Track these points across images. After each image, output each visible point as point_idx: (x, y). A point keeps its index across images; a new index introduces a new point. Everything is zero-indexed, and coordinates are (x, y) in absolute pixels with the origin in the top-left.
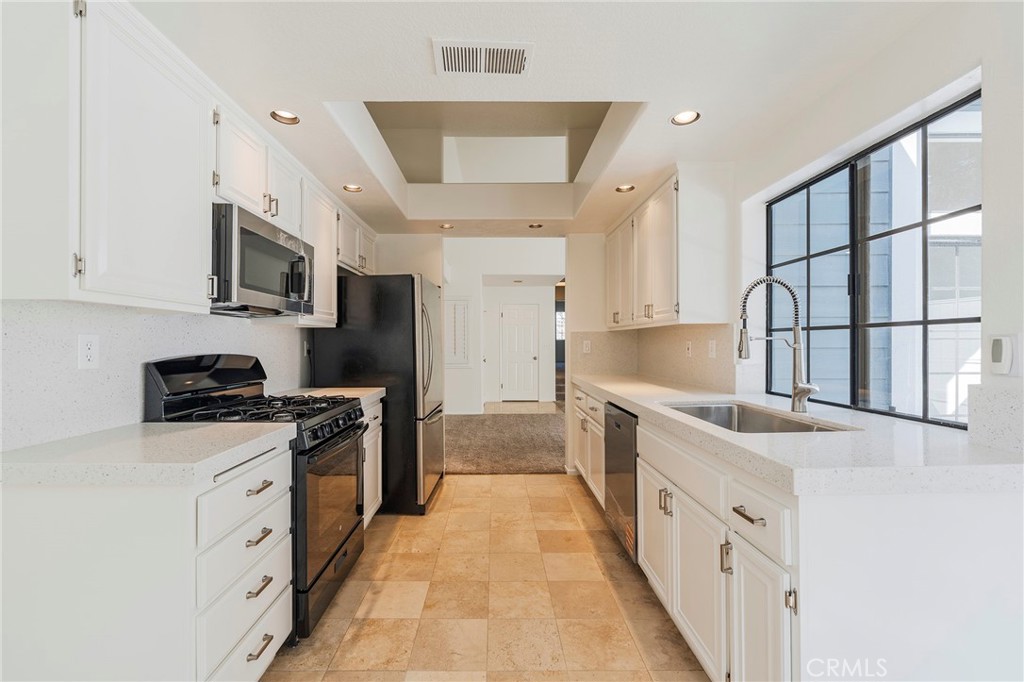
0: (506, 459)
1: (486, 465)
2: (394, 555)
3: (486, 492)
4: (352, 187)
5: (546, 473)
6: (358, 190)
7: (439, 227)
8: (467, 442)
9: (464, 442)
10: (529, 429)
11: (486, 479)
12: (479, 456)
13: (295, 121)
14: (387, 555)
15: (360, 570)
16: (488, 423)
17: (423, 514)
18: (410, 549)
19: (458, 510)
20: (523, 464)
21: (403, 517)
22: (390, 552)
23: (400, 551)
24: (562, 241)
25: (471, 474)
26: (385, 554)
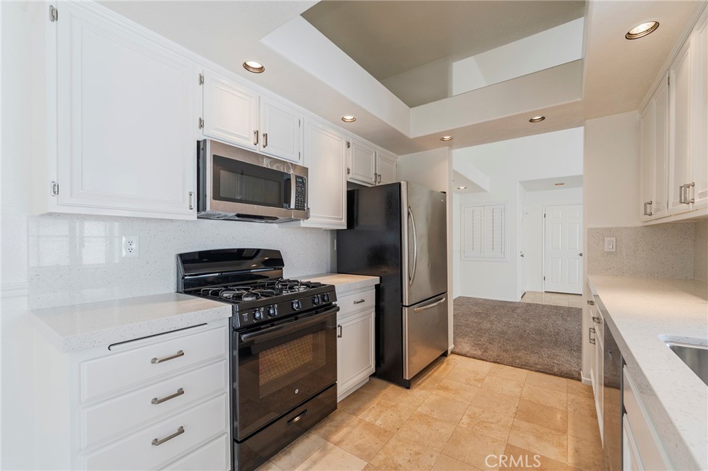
0: (517, 350)
1: (494, 351)
2: (360, 421)
3: (478, 381)
4: (349, 118)
5: (555, 375)
6: (354, 120)
7: (438, 140)
8: (489, 326)
9: (486, 325)
10: (559, 322)
11: (486, 367)
12: (491, 341)
13: (261, 70)
14: (354, 420)
15: (327, 427)
16: (518, 311)
17: (408, 388)
18: (376, 420)
19: (441, 393)
20: (533, 359)
21: (392, 386)
22: (360, 417)
23: (367, 419)
24: (580, 131)
25: (474, 358)
26: (355, 417)
